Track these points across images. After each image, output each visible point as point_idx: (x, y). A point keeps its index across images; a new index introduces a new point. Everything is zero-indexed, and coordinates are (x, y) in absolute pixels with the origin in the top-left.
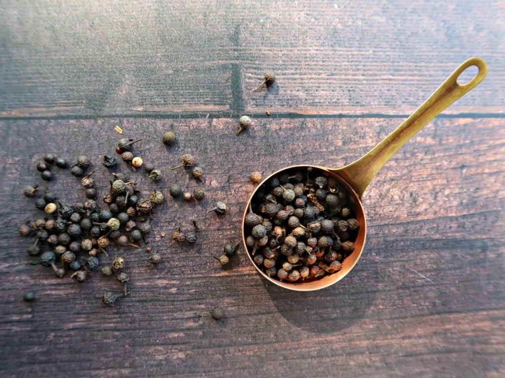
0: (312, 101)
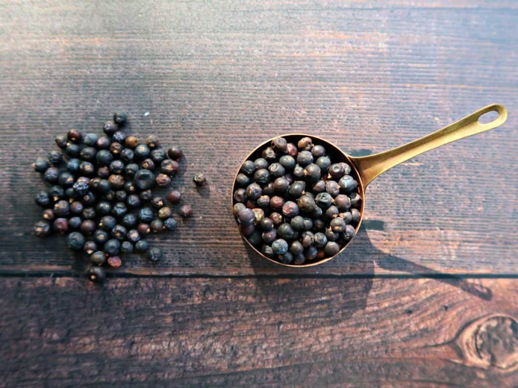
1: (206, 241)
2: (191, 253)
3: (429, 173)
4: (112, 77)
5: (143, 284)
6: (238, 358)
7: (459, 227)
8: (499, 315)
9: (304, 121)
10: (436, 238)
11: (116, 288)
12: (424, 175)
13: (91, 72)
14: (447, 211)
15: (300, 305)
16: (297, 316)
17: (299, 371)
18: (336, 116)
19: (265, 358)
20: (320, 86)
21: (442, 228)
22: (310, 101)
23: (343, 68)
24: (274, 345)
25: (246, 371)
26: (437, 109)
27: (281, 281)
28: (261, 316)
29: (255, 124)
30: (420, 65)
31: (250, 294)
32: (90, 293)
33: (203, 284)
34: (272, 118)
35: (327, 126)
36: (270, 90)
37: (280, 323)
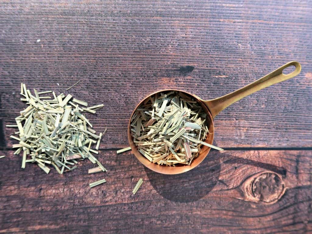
3: (232, 83)
4: (12, 13)
6: (106, 198)
7: (248, 118)
8: (268, 172)
9: (149, 46)
10: (233, 125)
12: (228, 84)
14: (241, 108)
17: (144, 205)
18: (170, 42)
19: (123, 197)
20: (160, 21)
21: (237, 119)
22: (152, 31)
23: (177, 7)
24: (128, 190)
25: (112, 205)
26: (240, 38)
28: (120, 173)
29: (114, 48)
30: (231, 5)
31: (113, 160)
32: (11, 160)
34: (126, 43)
35: (164, 49)
36: (124, 23)
37: (132, 177)
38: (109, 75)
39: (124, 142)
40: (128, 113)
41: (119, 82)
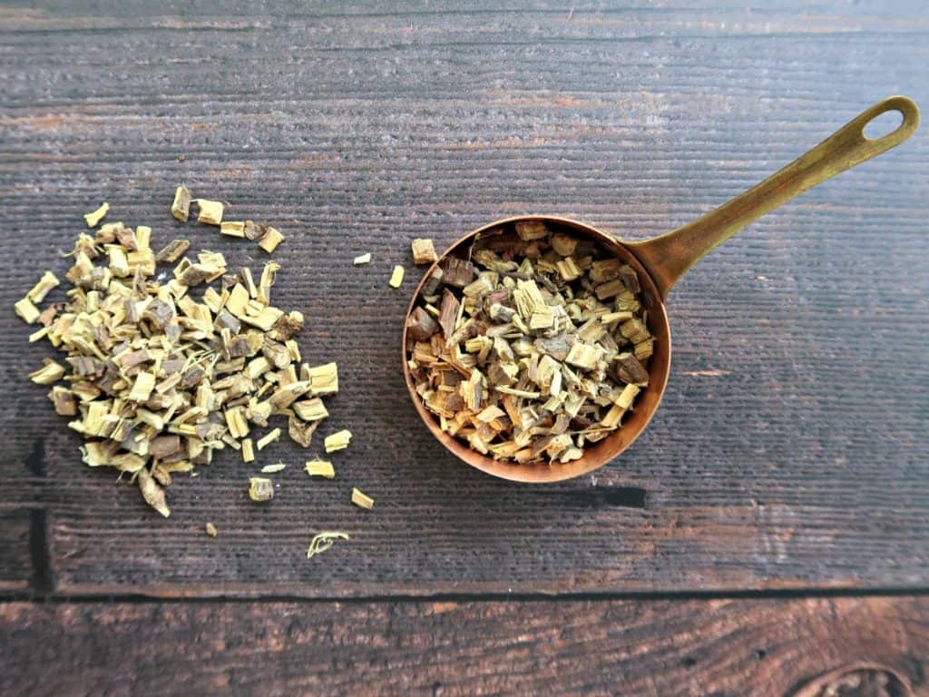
0: (171, 574)
1: (289, 532)
2: (260, 555)
3: (741, 391)
4: (87, 199)
5: (168, 615)
7: (796, 498)
8: (864, 665)
10: (748, 521)
11: (117, 622)
12: (730, 395)
13: (41, 189)
14: (773, 468)
15: (475, 651)
16: (470, 673)
20: (521, 213)
21: (761, 500)
23: (570, 173)
26: (764, 258)
27: (438, 608)
28: (398, 672)
30: (731, 163)
31: (378, 631)
32: (66, 632)
33: (286, 614)
36: (415, 223)
37: (437, 685)
38: (367, 374)
39: (411, 577)
40: (426, 488)
41: (398, 393)
